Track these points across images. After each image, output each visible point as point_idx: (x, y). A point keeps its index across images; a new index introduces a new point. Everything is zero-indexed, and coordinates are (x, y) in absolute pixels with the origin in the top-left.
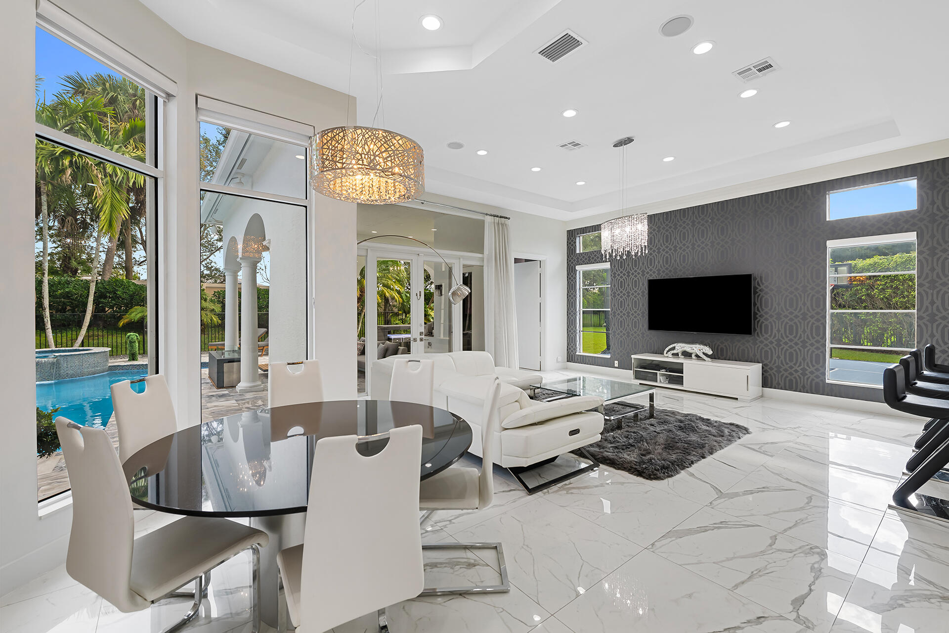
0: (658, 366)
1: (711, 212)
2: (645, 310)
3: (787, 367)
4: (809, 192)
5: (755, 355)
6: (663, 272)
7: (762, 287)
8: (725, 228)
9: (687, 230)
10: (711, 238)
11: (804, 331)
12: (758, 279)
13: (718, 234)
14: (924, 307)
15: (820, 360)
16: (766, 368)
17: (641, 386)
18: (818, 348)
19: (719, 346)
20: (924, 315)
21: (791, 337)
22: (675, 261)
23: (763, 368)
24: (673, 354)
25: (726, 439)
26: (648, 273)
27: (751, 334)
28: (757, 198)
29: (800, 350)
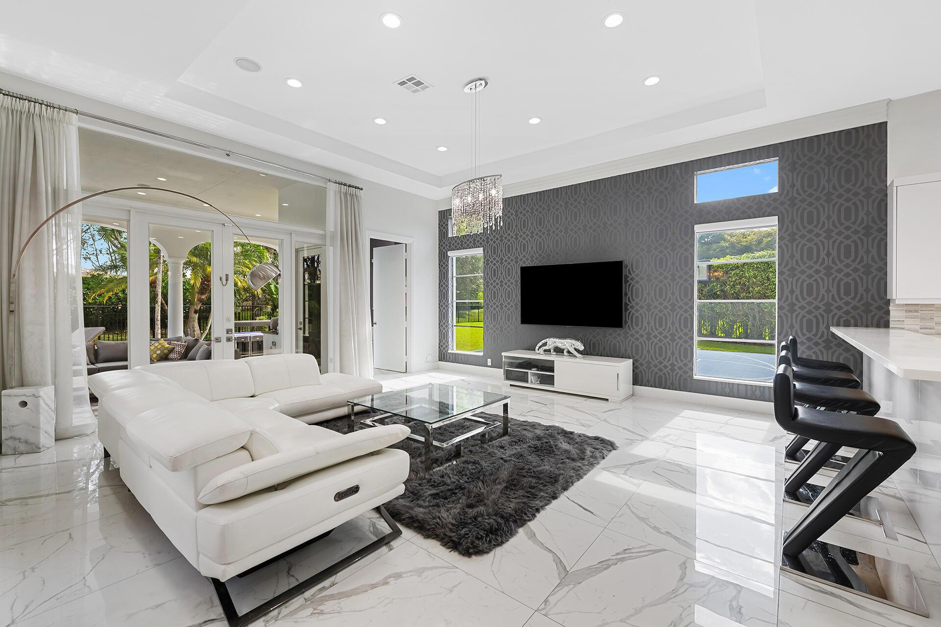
0: (529, 364)
1: (584, 192)
2: (519, 301)
3: (656, 362)
4: (678, 172)
5: (626, 350)
6: (537, 258)
7: (633, 275)
8: (597, 210)
9: (560, 212)
10: (584, 221)
11: (673, 324)
12: (630, 267)
13: (590, 217)
14: (785, 296)
15: (688, 355)
16: (637, 364)
17: (512, 387)
18: (686, 342)
19: (591, 340)
20: (785, 305)
21: (661, 330)
22: (548, 246)
23: (633, 364)
24: (545, 351)
25: (586, 463)
26: (521, 260)
27: (622, 327)
28: (628, 177)
29: (669, 344)
